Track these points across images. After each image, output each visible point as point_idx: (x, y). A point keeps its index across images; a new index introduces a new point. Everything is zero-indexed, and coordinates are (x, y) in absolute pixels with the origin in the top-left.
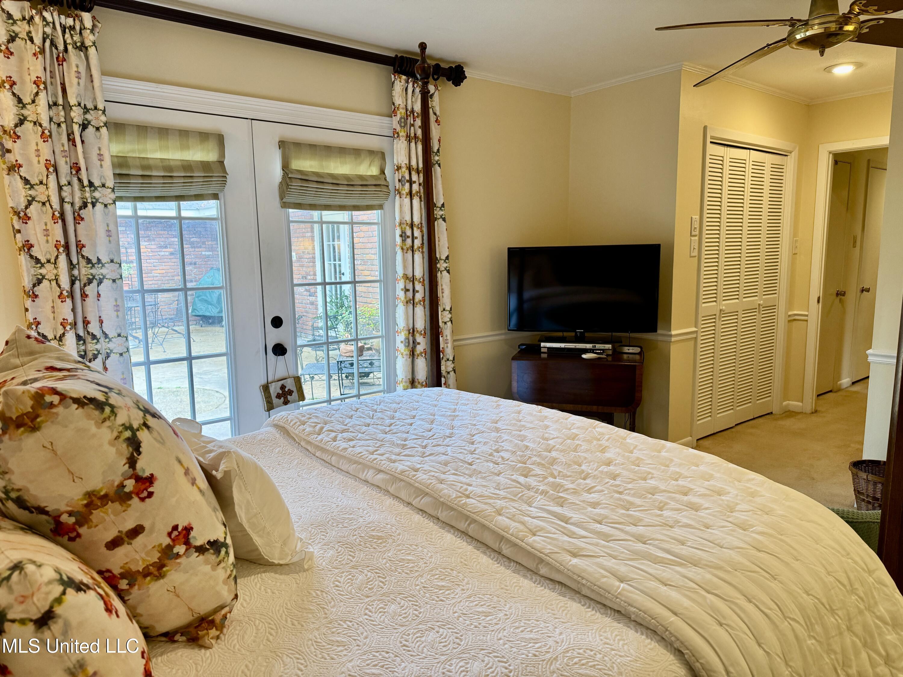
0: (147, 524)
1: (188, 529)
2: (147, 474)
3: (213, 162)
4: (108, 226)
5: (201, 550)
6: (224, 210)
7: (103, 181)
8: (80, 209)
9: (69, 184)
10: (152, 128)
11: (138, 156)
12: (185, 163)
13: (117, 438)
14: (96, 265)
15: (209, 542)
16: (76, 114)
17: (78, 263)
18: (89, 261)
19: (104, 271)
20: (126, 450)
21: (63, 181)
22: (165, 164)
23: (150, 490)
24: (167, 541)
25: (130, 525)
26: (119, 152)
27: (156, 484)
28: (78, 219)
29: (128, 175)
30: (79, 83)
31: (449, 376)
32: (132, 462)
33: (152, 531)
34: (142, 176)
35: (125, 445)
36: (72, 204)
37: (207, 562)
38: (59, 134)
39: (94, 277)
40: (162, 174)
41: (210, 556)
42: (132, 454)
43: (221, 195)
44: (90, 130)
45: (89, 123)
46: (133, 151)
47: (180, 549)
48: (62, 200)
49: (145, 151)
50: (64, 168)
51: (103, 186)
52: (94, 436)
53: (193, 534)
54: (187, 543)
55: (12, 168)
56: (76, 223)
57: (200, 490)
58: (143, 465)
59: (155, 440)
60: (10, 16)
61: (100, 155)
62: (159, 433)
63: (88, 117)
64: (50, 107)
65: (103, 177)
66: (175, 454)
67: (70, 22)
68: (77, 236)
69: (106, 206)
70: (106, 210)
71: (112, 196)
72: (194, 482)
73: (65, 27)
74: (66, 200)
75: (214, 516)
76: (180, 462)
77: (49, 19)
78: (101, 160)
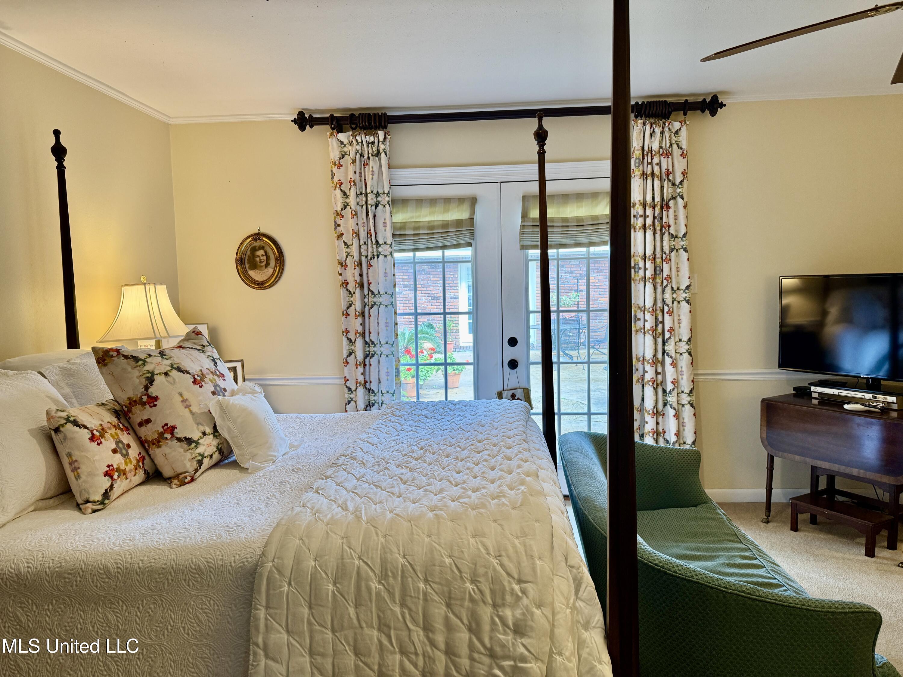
0: (153, 419)
1: (173, 428)
2: (154, 395)
3: (466, 220)
4: (386, 270)
5: (179, 440)
6: (475, 254)
7: (385, 240)
8: (371, 259)
9: (365, 243)
10: (426, 200)
11: (414, 220)
12: (445, 223)
13: (142, 375)
14: (377, 296)
15: (185, 438)
16: (371, 199)
17: (368, 295)
18: (373, 293)
19: (381, 300)
20: (144, 382)
21: (362, 242)
22: (430, 225)
23: (155, 403)
24: (161, 430)
25: (145, 418)
26: (403, 219)
27: (159, 401)
28: (369, 265)
29: (405, 235)
30: (372, 179)
31: (683, 409)
32: (147, 388)
33: (154, 423)
34: (414, 234)
35: (144, 380)
36: (366, 257)
37: (181, 447)
38: (362, 212)
39: (375, 303)
40: (427, 232)
41: (184, 445)
42: (147, 384)
43: (473, 244)
44: (380, 207)
45: (379, 202)
46: (412, 218)
47: (168, 436)
48: (360, 254)
49: (419, 216)
50: (363, 234)
51: (385, 243)
52: (129, 372)
53: (176, 431)
54: (172, 434)
55: (340, 236)
56: (368, 269)
57: (191, 412)
58: (153, 391)
59: (167, 381)
60: (342, 143)
61: (385, 223)
62: (174, 379)
63: (379, 199)
64: (357, 196)
65: (385, 237)
66: (180, 391)
67: (372, 139)
68: (368, 277)
69: (386, 256)
70: (386, 259)
71: (390, 250)
72: (188, 407)
73: (368, 143)
74: (363, 254)
75: (195, 426)
76: (181, 395)
77: (360, 140)
78: (385, 227)
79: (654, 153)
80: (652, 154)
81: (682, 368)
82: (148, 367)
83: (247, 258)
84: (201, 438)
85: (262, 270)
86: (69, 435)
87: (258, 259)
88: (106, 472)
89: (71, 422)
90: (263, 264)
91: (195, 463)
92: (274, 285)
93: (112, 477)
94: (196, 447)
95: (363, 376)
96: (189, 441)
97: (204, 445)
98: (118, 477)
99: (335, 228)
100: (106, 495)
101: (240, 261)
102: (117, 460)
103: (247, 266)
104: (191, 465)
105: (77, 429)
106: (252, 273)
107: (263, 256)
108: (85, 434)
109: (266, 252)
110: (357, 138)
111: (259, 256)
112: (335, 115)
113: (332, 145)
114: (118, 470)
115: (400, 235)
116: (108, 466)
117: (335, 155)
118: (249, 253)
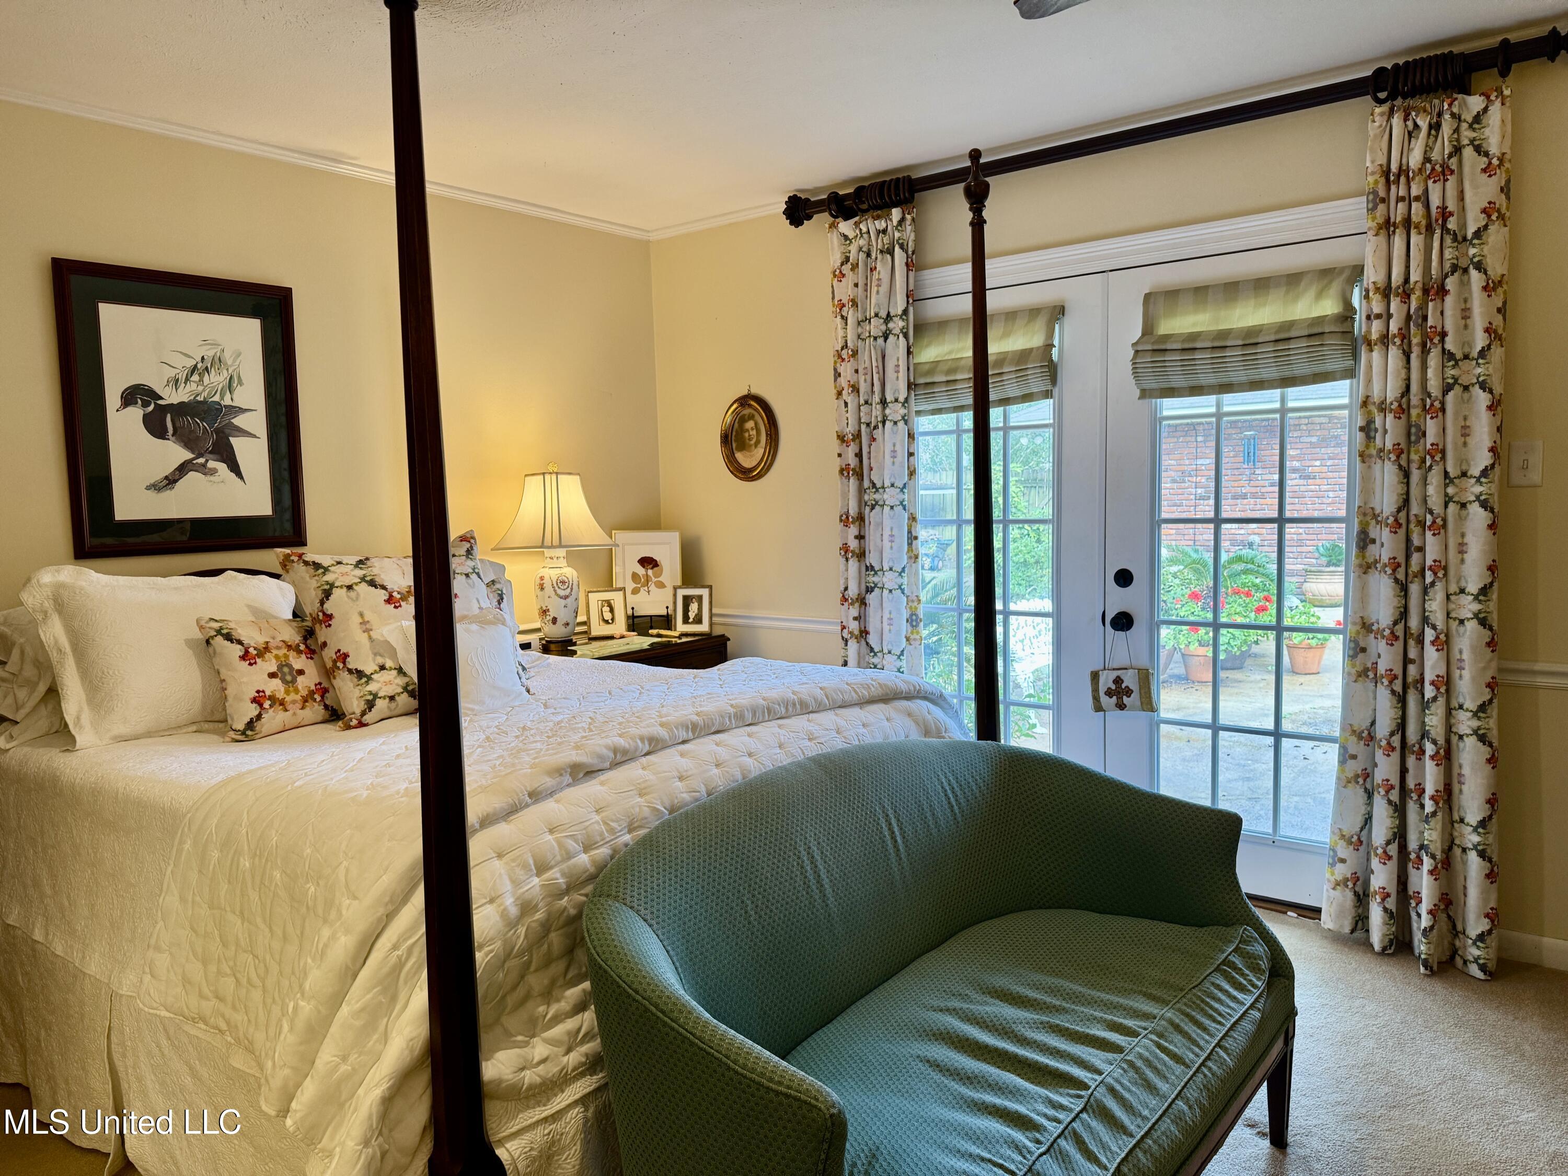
0: (328, 642)
1: (346, 656)
2: (330, 612)
3: (1038, 348)
4: (894, 445)
5: (350, 671)
6: (1059, 412)
7: (896, 395)
8: (874, 429)
9: (866, 402)
12: (1002, 357)
13: (319, 587)
14: (880, 490)
15: (357, 670)
16: (875, 327)
17: (868, 488)
18: (874, 485)
19: (885, 496)
20: (320, 595)
21: (862, 401)
23: (330, 623)
24: (335, 657)
25: (323, 640)
27: (333, 620)
28: (872, 440)
29: (933, 383)
30: (878, 292)
32: (322, 603)
33: (330, 648)
34: (948, 381)
36: (868, 425)
37: (352, 681)
38: (865, 350)
39: (877, 503)
41: (354, 678)
43: (1056, 392)
44: (890, 339)
45: (890, 331)
46: (950, 352)
47: (340, 665)
48: (859, 421)
50: (863, 388)
51: (896, 400)
53: (348, 659)
54: (344, 663)
55: (839, 394)
56: (870, 446)
57: (370, 637)
58: (329, 607)
59: (348, 597)
60: (846, 237)
61: (898, 366)
62: (358, 594)
63: (891, 325)
64: (859, 323)
65: (896, 391)
66: (361, 610)
67: (884, 225)
68: (869, 458)
69: (895, 423)
70: (895, 428)
71: (903, 411)
72: (367, 631)
73: (878, 232)
74: (863, 421)
75: (371, 656)
76: (361, 615)
77: (864, 230)
78: (898, 372)
79: (1411, 174)
80: (1408, 177)
81: (1461, 652)
82: (329, 577)
83: (734, 433)
84: (376, 672)
85: (750, 451)
86: (218, 650)
87: (747, 435)
88: (255, 698)
89: (222, 635)
90: (752, 442)
91: (363, 703)
92: (765, 474)
93: (261, 705)
94: (367, 683)
95: (856, 623)
96: (360, 674)
97: (378, 682)
98: (271, 706)
99: (835, 380)
100: (250, 725)
101: (726, 439)
102: (275, 687)
103: (734, 445)
104: (358, 706)
105: (228, 643)
106: (739, 456)
107: (752, 429)
108: (238, 650)
109: (756, 424)
110: (861, 226)
111: (748, 430)
112: (841, 193)
113: (832, 243)
114: (272, 698)
115: (927, 384)
116: (258, 692)
117: (837, 259)
118: (736, 425)
